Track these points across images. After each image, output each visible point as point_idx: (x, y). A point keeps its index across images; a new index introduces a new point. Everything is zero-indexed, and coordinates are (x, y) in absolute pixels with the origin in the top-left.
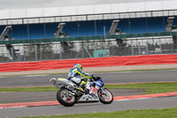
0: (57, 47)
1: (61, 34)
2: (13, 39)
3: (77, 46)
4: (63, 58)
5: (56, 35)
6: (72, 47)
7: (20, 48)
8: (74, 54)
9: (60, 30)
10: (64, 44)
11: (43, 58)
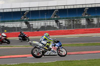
0: (83, 22)
1: (86, 14)
2: (59, 17)
3: (95, 21)
4: (87, 28)
5: (83, 15)
6: (92, 22)
7: (63, 22)
8: (93, 25)
9: (86, 12)
10: (88, 20)
11: (76, 28)
